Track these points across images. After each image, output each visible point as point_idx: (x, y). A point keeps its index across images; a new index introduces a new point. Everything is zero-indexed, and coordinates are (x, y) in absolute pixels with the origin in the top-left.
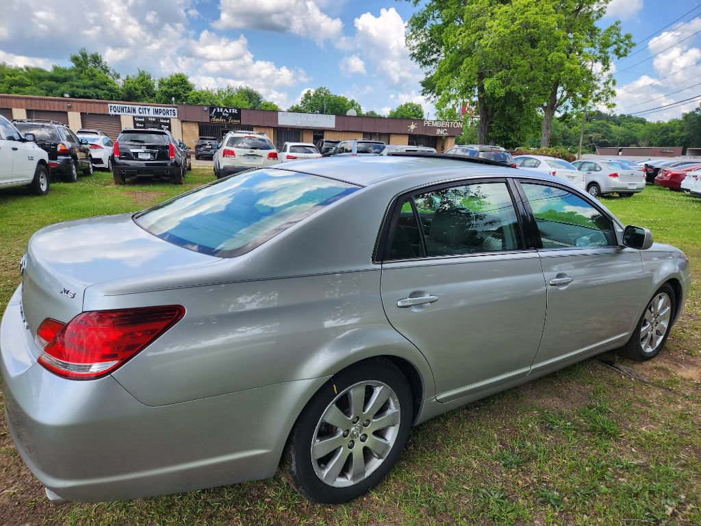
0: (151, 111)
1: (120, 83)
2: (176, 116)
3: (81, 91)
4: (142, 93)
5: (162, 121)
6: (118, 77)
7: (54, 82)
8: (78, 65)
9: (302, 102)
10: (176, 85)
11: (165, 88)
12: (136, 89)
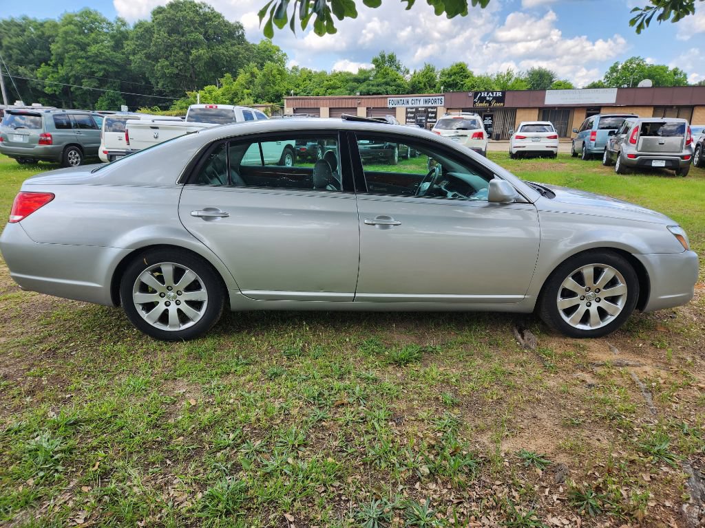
0: (422, 102)
1: (408, 78)
2: (443, 105)
3: (374, 89)
4: (425, 85)
5: (429, 110)
6: (408, 72)
7: (356, 84)
8: (377, 66)
9: (606, 77)
10: (455, 74)
11: (444, 79)
12: (419, 83)
